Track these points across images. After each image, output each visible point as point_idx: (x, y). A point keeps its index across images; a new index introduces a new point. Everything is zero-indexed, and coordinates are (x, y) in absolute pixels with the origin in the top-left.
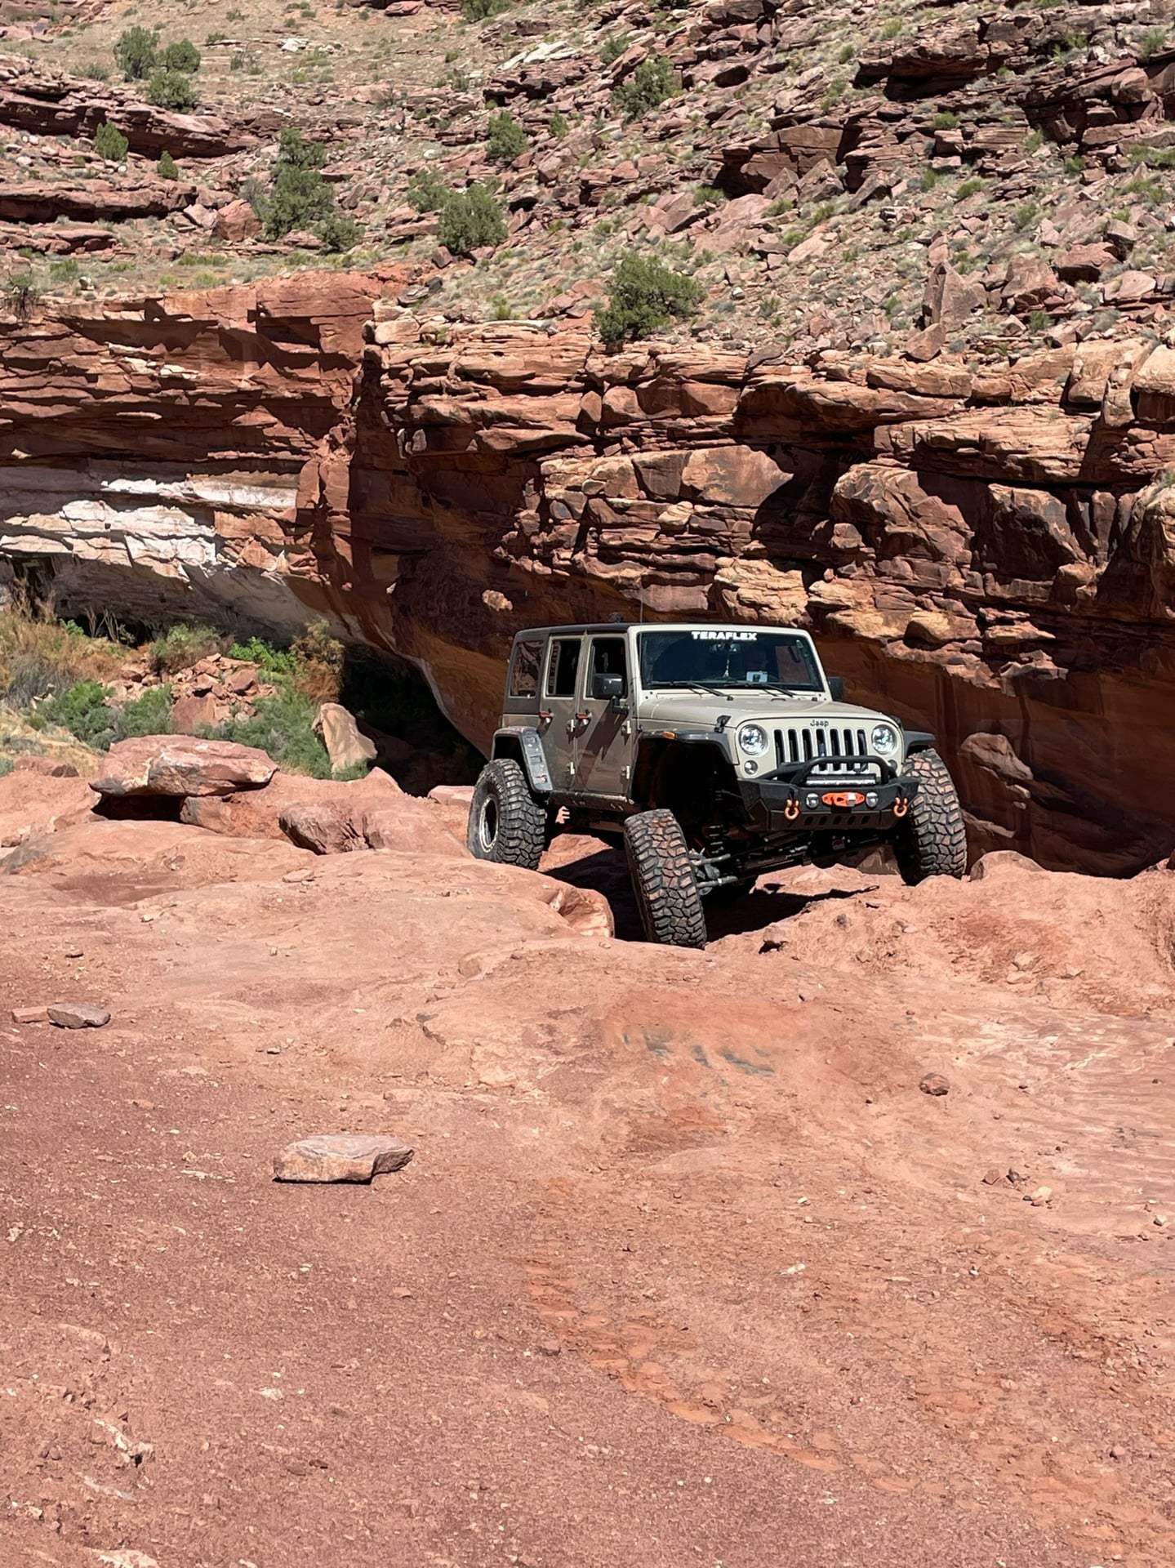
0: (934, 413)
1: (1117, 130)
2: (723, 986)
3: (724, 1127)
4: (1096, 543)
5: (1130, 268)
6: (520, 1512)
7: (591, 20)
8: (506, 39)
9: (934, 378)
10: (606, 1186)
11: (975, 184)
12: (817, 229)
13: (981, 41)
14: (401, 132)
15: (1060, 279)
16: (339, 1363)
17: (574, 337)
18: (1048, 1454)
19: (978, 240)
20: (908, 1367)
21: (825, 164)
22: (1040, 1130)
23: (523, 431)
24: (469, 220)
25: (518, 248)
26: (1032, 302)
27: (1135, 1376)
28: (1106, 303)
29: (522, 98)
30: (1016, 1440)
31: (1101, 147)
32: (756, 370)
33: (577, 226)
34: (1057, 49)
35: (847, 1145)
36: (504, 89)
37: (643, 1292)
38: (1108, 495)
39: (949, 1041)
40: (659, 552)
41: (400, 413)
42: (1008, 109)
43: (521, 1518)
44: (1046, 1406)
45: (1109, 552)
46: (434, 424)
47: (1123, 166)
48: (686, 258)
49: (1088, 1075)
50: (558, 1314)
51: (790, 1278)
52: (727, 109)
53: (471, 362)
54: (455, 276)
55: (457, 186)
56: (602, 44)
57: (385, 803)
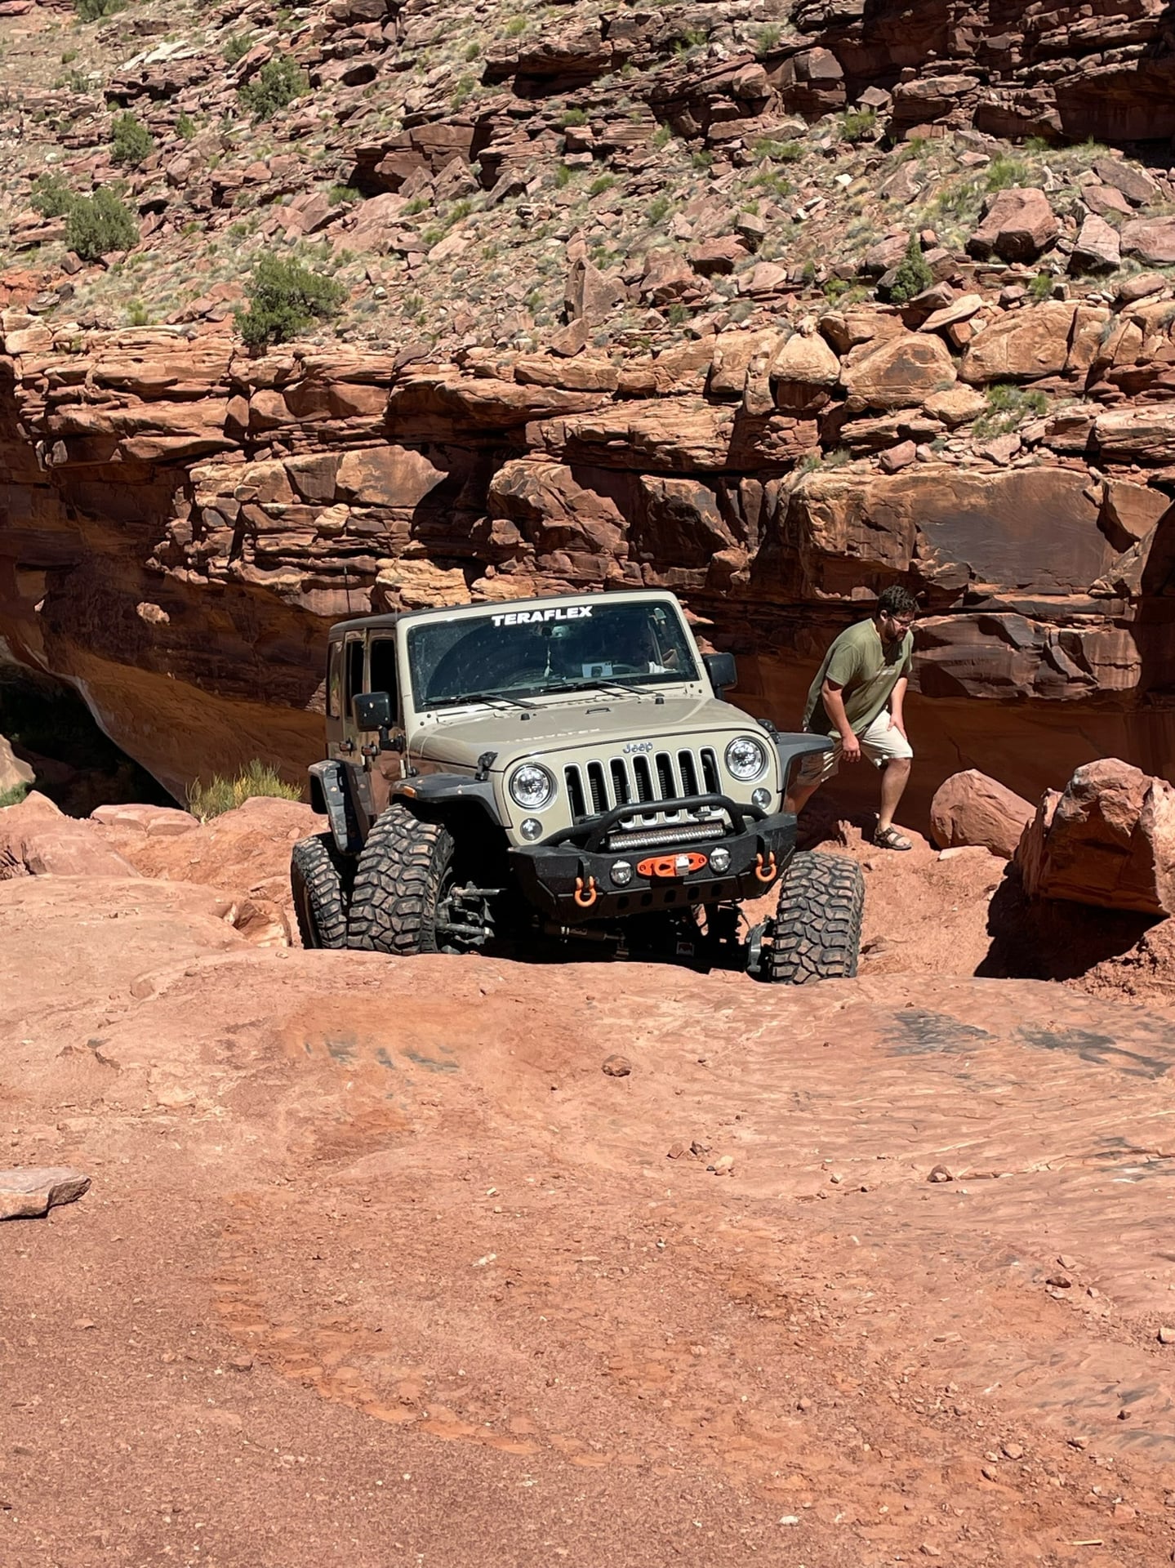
0: (582, 407)
1: (741, 125)
2: (404, 987)
3: (412, 1127)
4: (746, 529)
5: (762, 259)
6: (215, 1529)
7: (212, 19)
8: (124, 40)
9: (578, 371)
10: (295, 1197)
11: (608, 180)
12: (455, 227)
13: (604, 39)
14: (20, 135)
15: (695, 272)
16: (20, 1401)
17: (215, 341)
18: (738, 1414)
19: (615, 235)
20: (601, 1344)
21: (458, 162)
22: (720, 1101)
23: (168, 439)
24: (97, 225)
25: (151, 252)
26: (670, 295)
27: (817, 1329)
28: (741, 295)
29: (145, 99)
30: (707, 1403)
31: (727, 141)
32: (404, 370)
33: (211, 228)
34: (678, 46)
35: (534, 1133)
36: (125, 90)
37: (335, 1298)
38: (755, 482)
39: (630, 1022)
40: (318, 556)
41: (37, 424)
42: (634, 106)
43: (217, 1536)
44: (735, 1368)
45: (759, 537)
46: (74, 434)
47: (748, 160)
48: (325, 258)
49: (763, 1044)
50: (248, 1329)
51: (482, 1269)
52: (357, 108)
53: (110, 369)
54: (87, 281)
55: (82, 190)
56: (225, 43)
57: (43, 827)
